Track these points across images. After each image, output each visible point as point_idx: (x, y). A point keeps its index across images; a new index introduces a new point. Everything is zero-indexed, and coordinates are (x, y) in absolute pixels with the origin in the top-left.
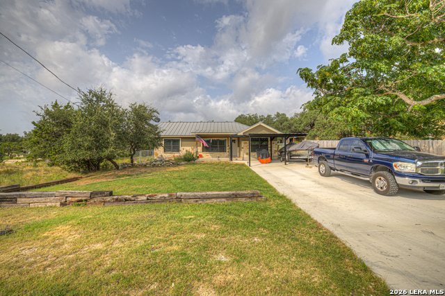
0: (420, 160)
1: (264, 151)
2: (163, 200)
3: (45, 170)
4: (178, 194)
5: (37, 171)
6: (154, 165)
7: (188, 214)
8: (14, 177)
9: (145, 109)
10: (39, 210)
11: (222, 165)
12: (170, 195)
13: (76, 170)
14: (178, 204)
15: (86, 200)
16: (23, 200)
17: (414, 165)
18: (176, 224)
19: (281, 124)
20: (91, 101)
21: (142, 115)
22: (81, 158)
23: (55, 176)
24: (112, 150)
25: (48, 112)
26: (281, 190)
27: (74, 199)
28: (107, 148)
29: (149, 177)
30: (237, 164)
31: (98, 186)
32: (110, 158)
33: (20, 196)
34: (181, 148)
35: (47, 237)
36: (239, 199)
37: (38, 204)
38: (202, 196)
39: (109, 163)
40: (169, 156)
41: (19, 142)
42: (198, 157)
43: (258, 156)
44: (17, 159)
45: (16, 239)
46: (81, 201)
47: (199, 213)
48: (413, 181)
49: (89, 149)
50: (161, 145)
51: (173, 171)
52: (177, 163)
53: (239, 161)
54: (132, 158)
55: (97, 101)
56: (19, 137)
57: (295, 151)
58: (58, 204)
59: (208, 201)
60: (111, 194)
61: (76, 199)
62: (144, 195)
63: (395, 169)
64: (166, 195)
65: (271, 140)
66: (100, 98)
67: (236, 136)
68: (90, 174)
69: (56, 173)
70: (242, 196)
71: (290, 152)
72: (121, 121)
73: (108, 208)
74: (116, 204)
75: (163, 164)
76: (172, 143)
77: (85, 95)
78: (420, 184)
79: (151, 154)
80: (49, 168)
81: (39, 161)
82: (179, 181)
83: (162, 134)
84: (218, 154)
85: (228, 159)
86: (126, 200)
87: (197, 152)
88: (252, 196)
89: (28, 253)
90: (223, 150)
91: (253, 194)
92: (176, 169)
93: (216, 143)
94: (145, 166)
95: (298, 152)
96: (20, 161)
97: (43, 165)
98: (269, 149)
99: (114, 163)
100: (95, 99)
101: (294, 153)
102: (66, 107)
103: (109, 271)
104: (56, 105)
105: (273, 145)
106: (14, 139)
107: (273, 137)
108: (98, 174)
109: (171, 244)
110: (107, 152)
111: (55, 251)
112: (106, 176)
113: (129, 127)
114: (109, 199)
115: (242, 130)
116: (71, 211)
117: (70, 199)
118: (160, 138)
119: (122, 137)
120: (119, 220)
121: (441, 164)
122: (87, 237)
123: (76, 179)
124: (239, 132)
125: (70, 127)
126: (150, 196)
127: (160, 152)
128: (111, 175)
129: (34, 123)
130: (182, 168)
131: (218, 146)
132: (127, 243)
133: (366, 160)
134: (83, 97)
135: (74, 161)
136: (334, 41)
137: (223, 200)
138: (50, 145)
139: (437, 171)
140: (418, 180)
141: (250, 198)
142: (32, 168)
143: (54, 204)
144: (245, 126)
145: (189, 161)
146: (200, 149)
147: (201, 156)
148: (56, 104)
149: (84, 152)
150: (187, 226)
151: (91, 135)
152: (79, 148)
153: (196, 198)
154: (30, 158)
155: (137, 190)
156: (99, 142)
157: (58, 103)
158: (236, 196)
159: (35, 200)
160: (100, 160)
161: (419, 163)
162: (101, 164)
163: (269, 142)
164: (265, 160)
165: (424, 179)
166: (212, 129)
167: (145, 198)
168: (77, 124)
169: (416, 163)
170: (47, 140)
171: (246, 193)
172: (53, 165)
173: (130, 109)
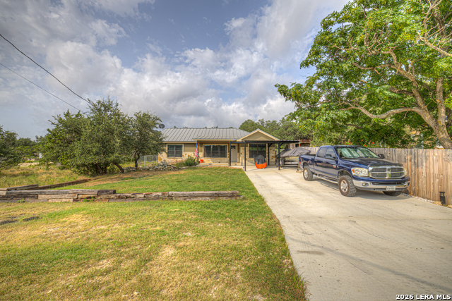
0: (371, 166)
1: (260, 157)
2: (157, 198)
3: (58, 173)
4: (170, 193)
5: (50, 173)
6: (156, 170)
7: (174, 208)
8: (31, 178)
9: (149, 117)
10: (57, 204)
11: (221, 169)
12: (163, 194)
13: (85, 173)
14: (169, 201)
15: (94, 197)
16: (43, 196)
17: (367, 170)
18: (163, 214)
19: (286, 130)
20: (100, 110)
21: (145, 123)
22: (91, 162)
23: (67, 178)
24: (117, 155)
25: (61, 121)
26: (261, 191)
27: (84, 196)
28: (112, 153)
29: (150, 180)
30: (235, 169)
31: (105, 186)
32: (116, 163)
33: (41, 193)
34: (183, 154)
35: (65, 221)
36: (221, 198)
37: (55, 199)
38: (190, 194)
39: (116, 167)
40: (172, 161)
41: (31, 146)
42: (199, 162)
43: (255, 162)
44: (30, 162)
45: (43, 222)
46: (90, 198)
47: (183, 207)
48: (366, 184)
49: (97, 154)
50: (164, 150)
51: (173, 175)
52: (178, 167)
53: (239, 166)
54: (136, 162)
55: (105, 110)
56: (31, 142)
57: (288, 157)
58: (72, 200)
59: (195, 199)
60: (114, 192)
61: (86, 196)
62: (142, 194)
63: (353, 174)
64: (160, 194)
65: (269, 146)
66: (107, 108)
67: (235, 142)
68: (98, 177)
69: (67, 175)
70: (223, 195)
71: (284, 158)
72: (126, 128)
73: (112, 203)
74: (118, 200)
75: (165, 168)
76: (175, 149)
77: (94, 105)
78: (371, 186)
79: (155, 159)
80: (60, 171)
81: (51, 164)
82: (176, 183)
83: (165, 140)
84: (219, 159)
85: (227, 164)
86: (127, 197)
87: (198, 157)
88: (232, 196)
89: (53, 230)
90: (223, 155)
91: (233, 194)
92: (177, 173)
93: (216, 149)
94: (148, 170)
95: (291, 158)
96: (32, 164)
97: (55, 168)
98: (267, 154)
99: (120, 167)
100: (103, 108)
101: (287, 159)
102: (77, 116)
103: (109, 240)
104: (67, 115)
105: (271, 151)
106: (26, 143)
107: (271, 143)
108: (105, 177)
109: (156, 226)
110: (113, 157)
111: (72, 230)
112: (112, 179)
113: (134, 134)
114: (113, 196)
115: (242, 136)
116: (82, 205)
117: (81, 196)
118: (163, 144)
119: (127, 143)
120: (120, 211)
121: (389, 170)
122: (95, 222)
123: (85, 181)
124: (239, 138)
125: (80, 135)
126: (146, 194)
127: (163, 157)
128: (116, 178)
129: (48, 130)
130: (182, 172)
131: (219, 151)
132: (124, 225)
133: (335, 166)
134: (92, 107)
135: (84, 165)
136: (302, 65)
137: (207, 198)
138: (62, 150)
139: (385, 175)
140: (368, 183)
141: (230, 197)
142: (45, 171)
143: (68, 200)
144: (246, 133)
145: (191, 165)
146: (201, 154)
147: (202, 161)
148: (68, 113)
149: (93, 156)
150: (171, 215)
151: (99, 142)
152: (88, 153)
153: (185, 197)
154: (42, 162)
155: (138, 190)
156: (106, 148)
157: (70, 112)
158: (218, 195)
159: (53, 196)
160: (107, 164)
161: (371, 168)
162: (108, 168)
163: (267, 148)
164: (260, 165)
165: (374, 182)
166: (214, 135)
167: (142, 196)
168: (86, 132)
169: (368, 168)
170: (61, 146)
171: (226, 192)
172: (64, 168)
173: (135, 118)
